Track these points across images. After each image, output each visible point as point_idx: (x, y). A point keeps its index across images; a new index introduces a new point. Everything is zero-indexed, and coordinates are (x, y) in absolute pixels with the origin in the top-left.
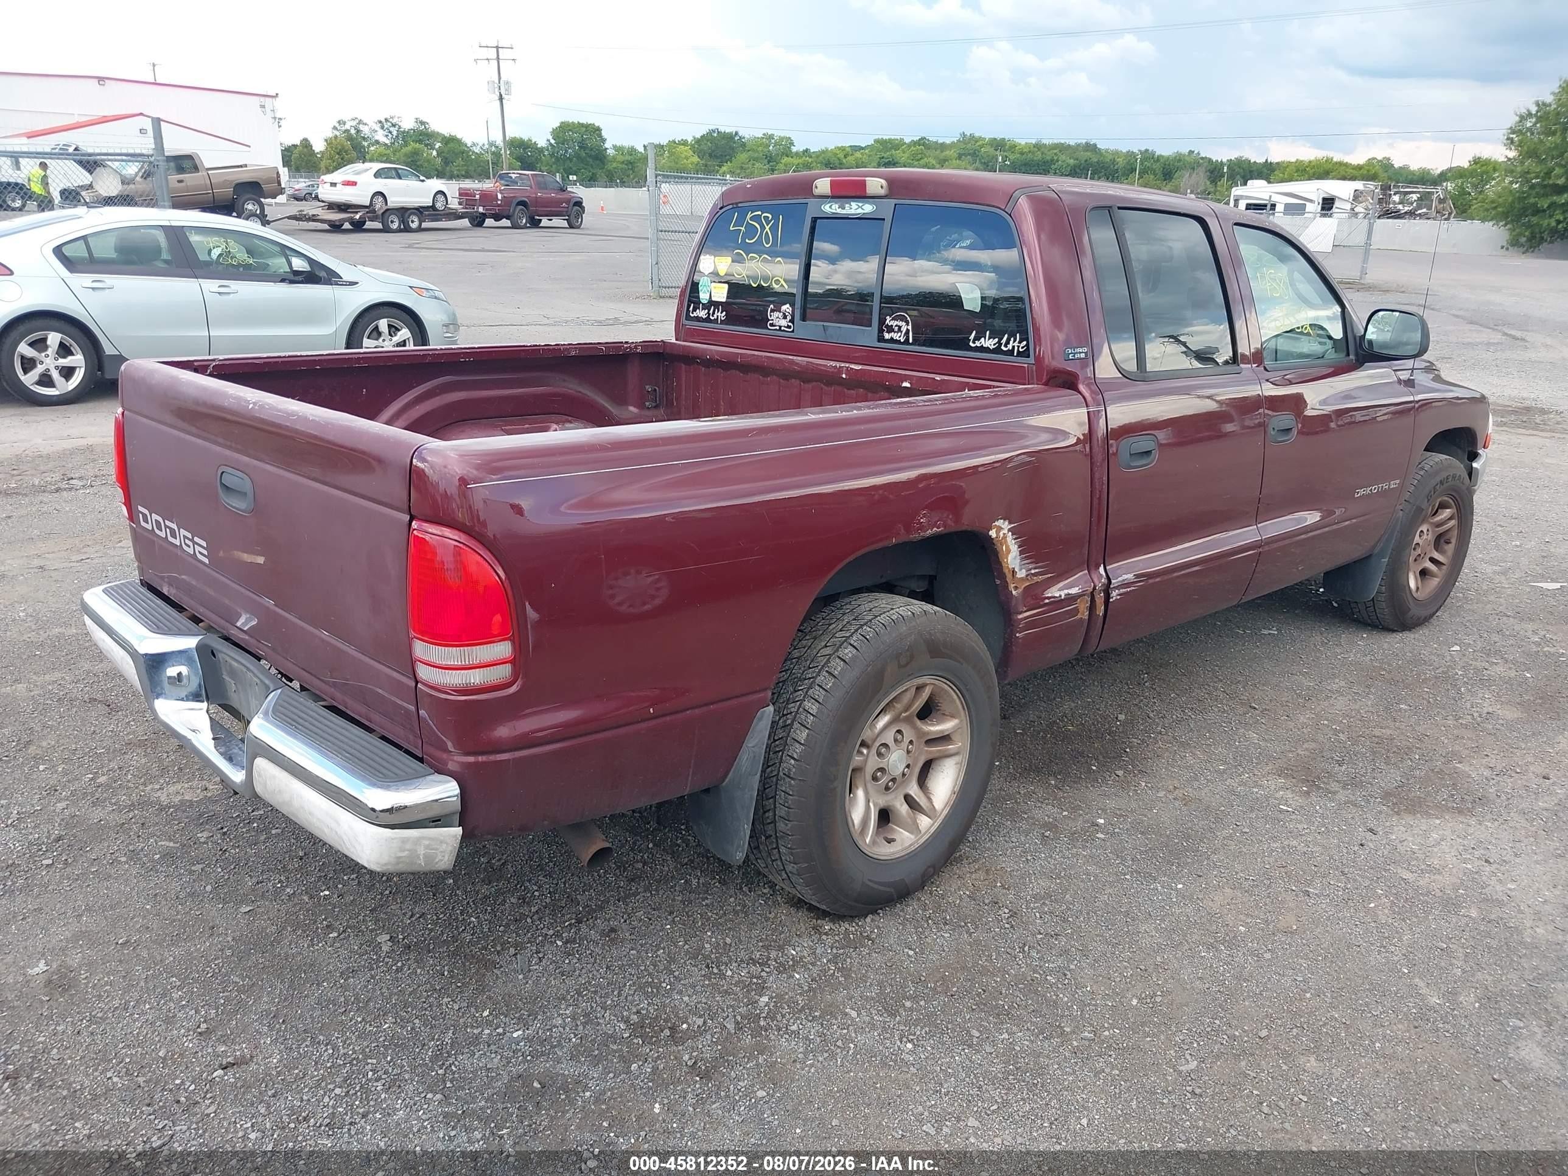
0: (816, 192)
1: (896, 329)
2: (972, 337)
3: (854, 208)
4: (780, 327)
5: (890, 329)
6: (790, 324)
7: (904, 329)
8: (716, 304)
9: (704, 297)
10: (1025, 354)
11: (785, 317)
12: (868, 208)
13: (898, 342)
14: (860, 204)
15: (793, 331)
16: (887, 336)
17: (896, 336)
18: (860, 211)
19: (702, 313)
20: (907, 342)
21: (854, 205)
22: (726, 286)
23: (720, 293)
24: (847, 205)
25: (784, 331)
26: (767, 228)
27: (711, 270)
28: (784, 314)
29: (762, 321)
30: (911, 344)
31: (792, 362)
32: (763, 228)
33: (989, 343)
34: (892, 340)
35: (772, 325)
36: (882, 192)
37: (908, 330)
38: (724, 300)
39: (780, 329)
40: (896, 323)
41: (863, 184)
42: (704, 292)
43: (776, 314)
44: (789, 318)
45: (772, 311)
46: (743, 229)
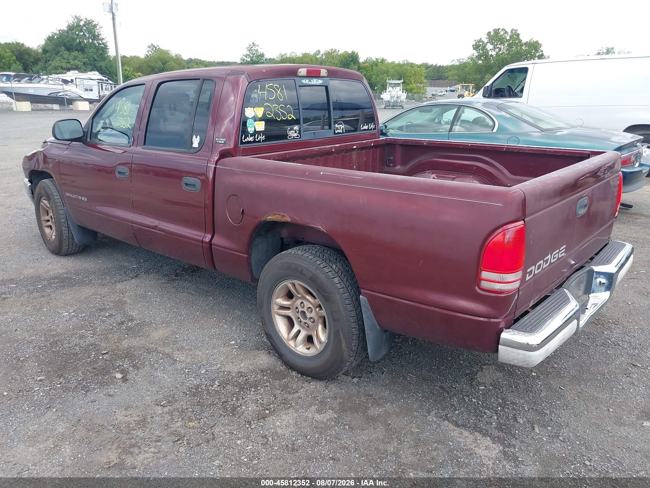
0: (300, 74)
1: (339, 128)
2: (361, 127)
3: (315, 81)
4: (294, 137)
5: (337, 129)
6: (298, 135)
7: (342, 128)
8: (259, 133)
9: (251, 130)
10: (375, 129)
11: (296, 132)
12: (320, 82)
13: (340, 133)
14: (317, 80)
15: (300, 138)
16: (336, 132)
17: (339, 131)
18: (317, 83)
19: (251, 139)
20: (343, 132)
21: (315, 80)
22: (263, 122)
23: (261, 126)
24: (312, 80)
25: (296, 138)
26: (279, 91)
27: (253, 115)
28: (295, 131)
29: (285, 136)
30: (344, 133)
31: (313, 150)
32: (277, 92)
33: (366, 127)
34: (338, 133)
35: (290, 137)
36: (326, 75)
37: (343, 128)
38: (263, 129)
39: (294, 138)
40: (339, 126)
41: (319, 72)
42: (251, 127)
43: (292, 131)
44: (298, 132)
45: (290, 130)
46: (266, 92)
